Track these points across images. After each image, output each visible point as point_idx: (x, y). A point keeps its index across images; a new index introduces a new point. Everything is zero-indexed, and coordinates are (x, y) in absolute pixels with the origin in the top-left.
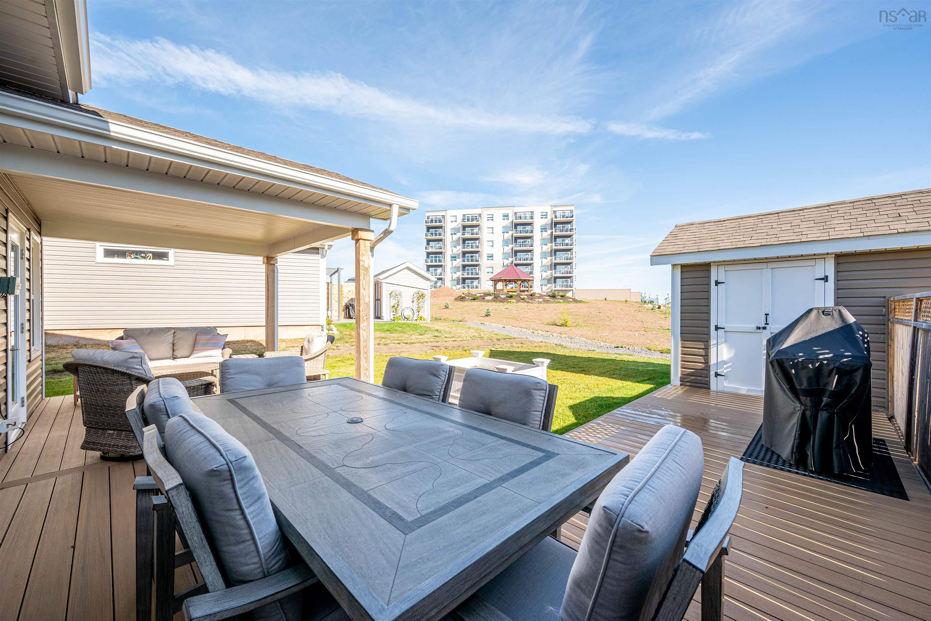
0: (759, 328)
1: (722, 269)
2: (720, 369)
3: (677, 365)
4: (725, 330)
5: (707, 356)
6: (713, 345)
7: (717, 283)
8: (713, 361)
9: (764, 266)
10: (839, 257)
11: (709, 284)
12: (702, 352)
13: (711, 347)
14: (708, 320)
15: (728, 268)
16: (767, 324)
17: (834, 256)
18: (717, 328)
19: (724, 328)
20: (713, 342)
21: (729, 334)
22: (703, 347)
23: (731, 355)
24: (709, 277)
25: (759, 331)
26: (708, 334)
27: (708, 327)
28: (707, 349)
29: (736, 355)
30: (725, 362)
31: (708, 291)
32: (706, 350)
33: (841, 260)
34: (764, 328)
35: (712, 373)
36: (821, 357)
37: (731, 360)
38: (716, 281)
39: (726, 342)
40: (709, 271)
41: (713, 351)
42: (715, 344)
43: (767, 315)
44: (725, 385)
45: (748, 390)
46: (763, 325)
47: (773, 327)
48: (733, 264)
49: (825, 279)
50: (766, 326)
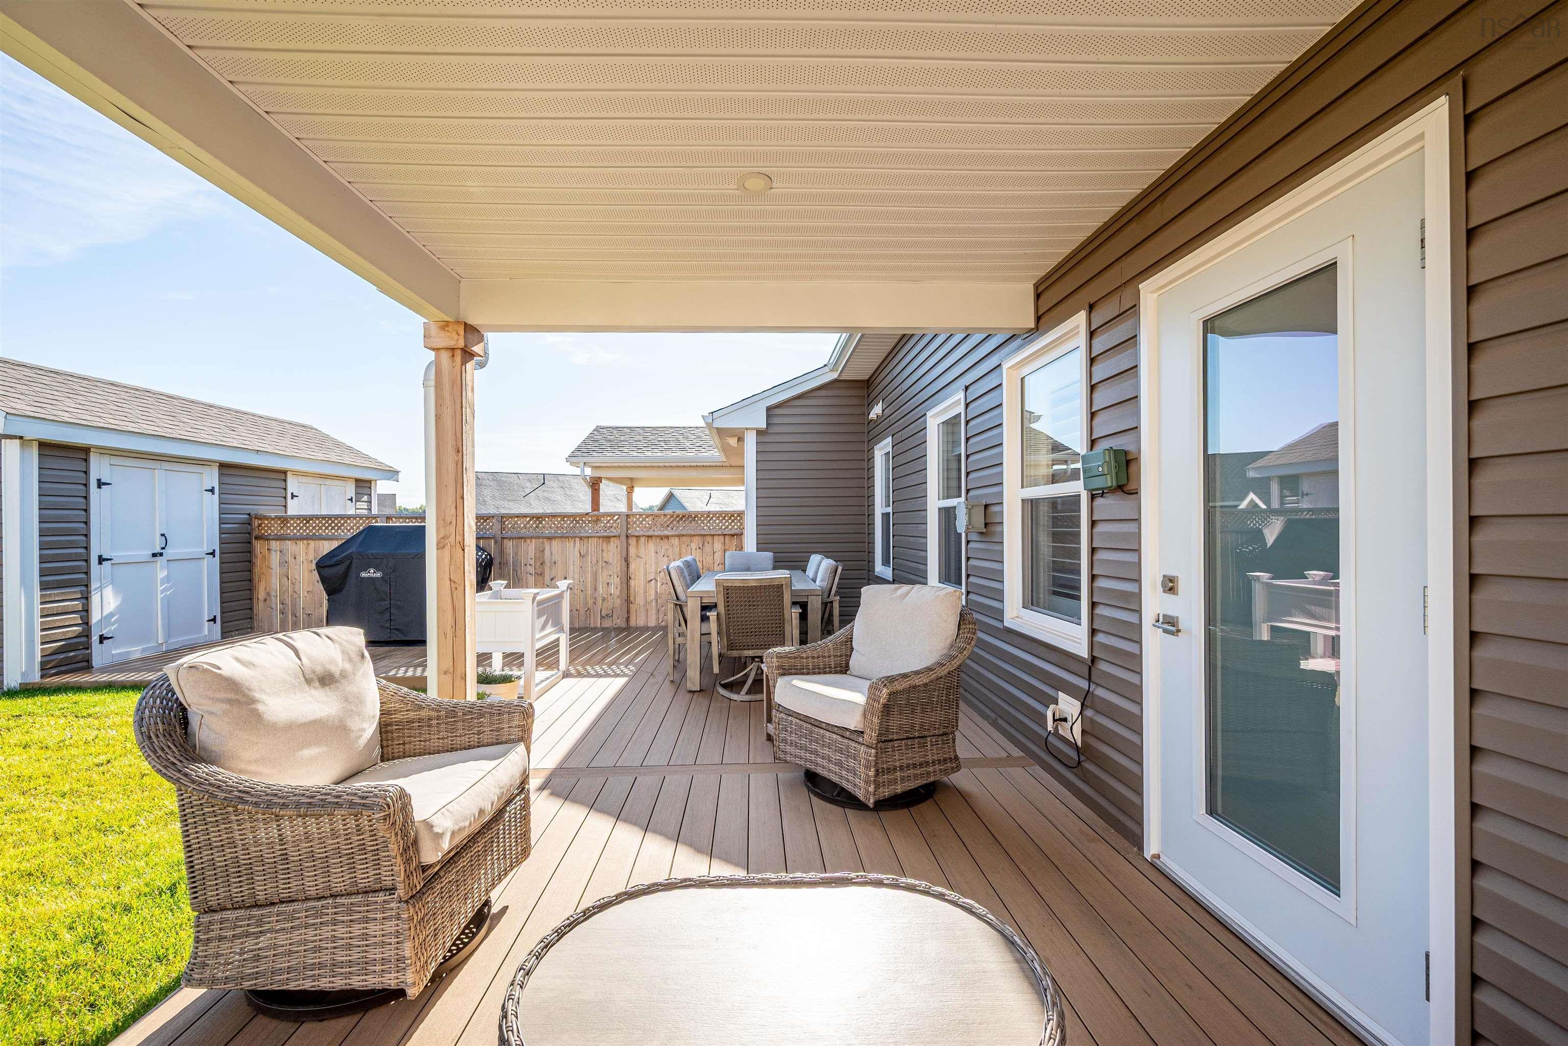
0: (154, 555)
1: (106, 460)
2: (105, 629)
3: (33, 641)
4: (113, 562)
5: (85, 612)
6: (95, 589)
7: (100, 484)
8: (95, 617)
9: (157, 465)
10: (223, 466)
11: (87, 485)
12: (78, 605)
13: (93, 593)
14: (88, 547)
15: (115, 460)
16: (164, 548)
17: (218, 464)
18: (101, 560)
19: (110, 559)
20: (94, 584)
21: (117, 568)
22: (81, 596)
23: (119, 601)
24: (87, 473)
25: (155, 559)
26: (88, 572)
27: (88, 560)
28: (86, 598)
29: (124, 601)
30: (111, 615)
31: (87, 497)
32: (85, 600)
33: (226, 471)
34: (161, 555)
35: (95, 638)
37: (119, 609)
38: (99, 480)
39: (113, 582)
40: (86, 460)
41: (95, 599)
42: (98, 588)
43: (163, 535)
44: (113, 652)
45: (143, 651)
46: (158, 550)
47: (169, 552)
48: (121, 456)
49: (212, 491)
50: (162, 551)
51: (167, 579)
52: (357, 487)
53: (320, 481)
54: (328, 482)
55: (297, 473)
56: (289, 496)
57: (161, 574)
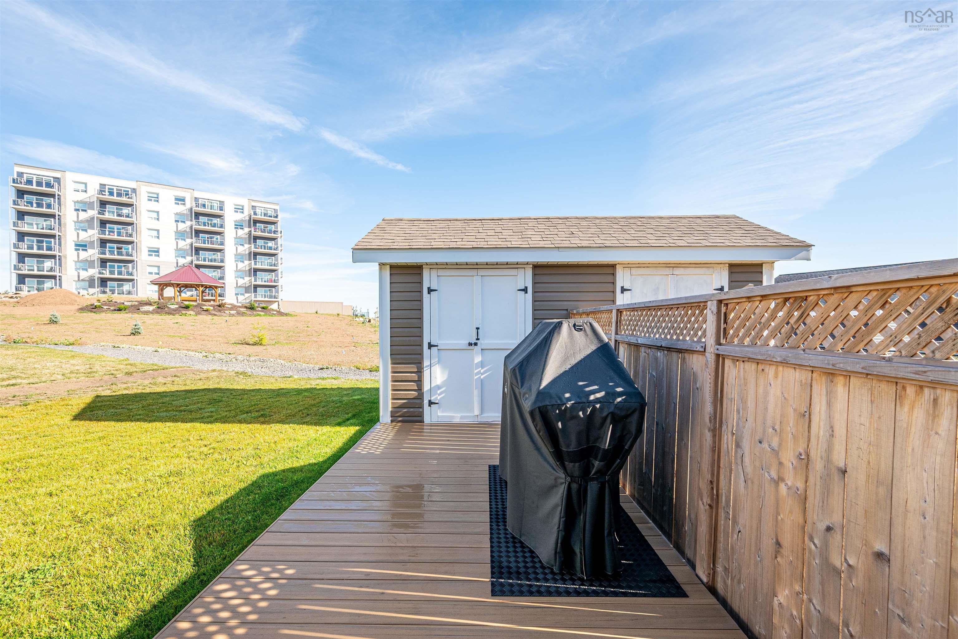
0: (470, 344)
1: (434, 273)
2: (433, 396)
3: (387, 396)
4: (439, 348)
5: (419, 382)
6: (426, 367)
7: (430, 291)
8: (426, 387)
9: (474, 272)
10: (537, 267)
11: (421, 292)
12: (414, 376)
13: (425, 369)
14: (421, 336)
15: (441, 272)
16: (478, 339)
17: (531, 266)
18: (430, 346)
19: (437, 346)
20: (426, 363)
21: (442, 353)
22: (416, 370)
23: (445, 377)
24: (421, 283)
25: (471, 347)
26: (421, 354)
27: (421, 345)
28: (420, 372)
29: (450, 376)
30: (439, 387)
31: (421, 301)
32: (420, 374)
33: (538, 271)
34: (476, 344)
35: (426, 402)
36: (592, 397)
37: (445, 383)
38: (429, 288)
39: (439, 362)
40: (421, 275)
41: (426, 373)
42: (429, 366)
43: (478, 329)
44: (439, 414)
45: (462, 417)
46: (474, 341)
47: (484, 343)
48: (445, 268)
49: (525, 290)
50: (477, 341)
51: (482, 364)
52: (731, 273)
53: (668, 271)
54: (677, 271)
55: (629, 266)
56: (618, 290)
57: (478, 359)
